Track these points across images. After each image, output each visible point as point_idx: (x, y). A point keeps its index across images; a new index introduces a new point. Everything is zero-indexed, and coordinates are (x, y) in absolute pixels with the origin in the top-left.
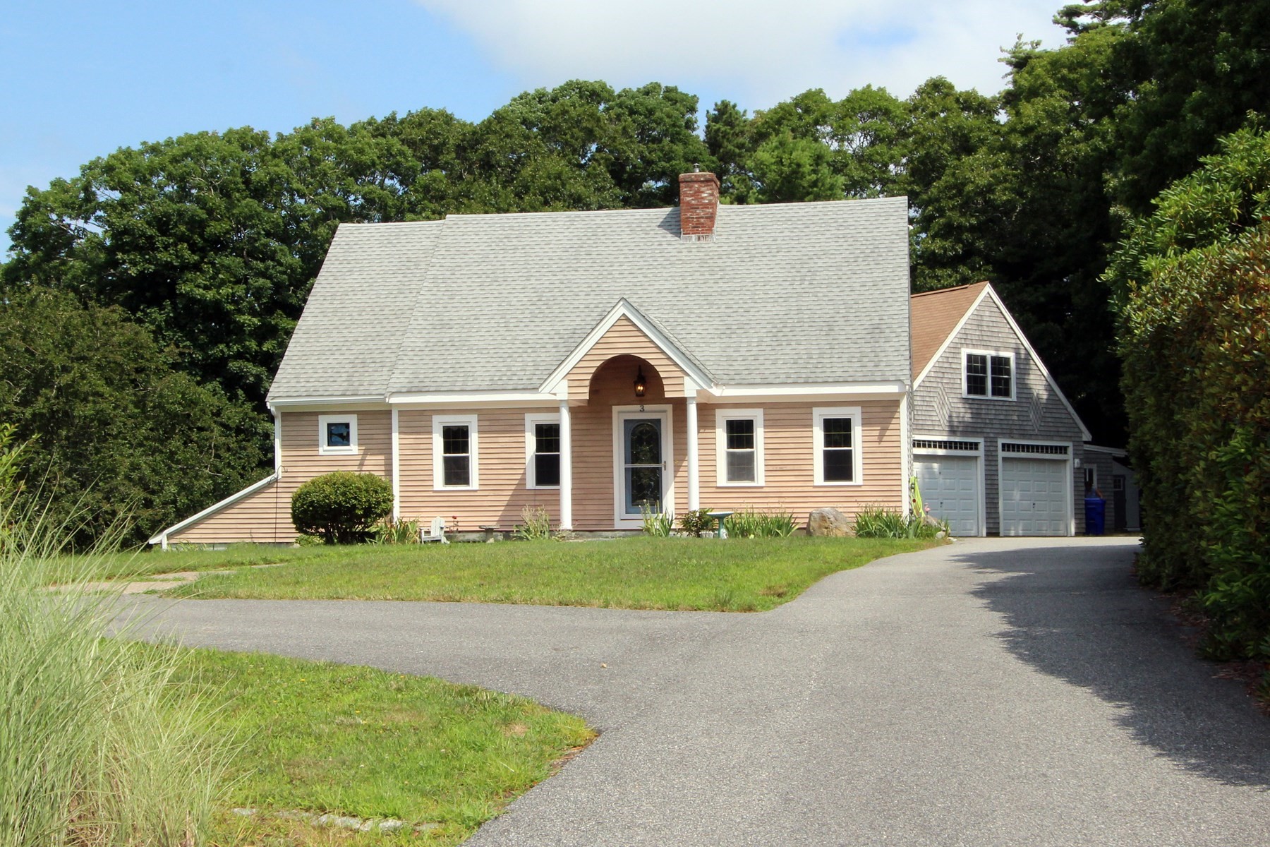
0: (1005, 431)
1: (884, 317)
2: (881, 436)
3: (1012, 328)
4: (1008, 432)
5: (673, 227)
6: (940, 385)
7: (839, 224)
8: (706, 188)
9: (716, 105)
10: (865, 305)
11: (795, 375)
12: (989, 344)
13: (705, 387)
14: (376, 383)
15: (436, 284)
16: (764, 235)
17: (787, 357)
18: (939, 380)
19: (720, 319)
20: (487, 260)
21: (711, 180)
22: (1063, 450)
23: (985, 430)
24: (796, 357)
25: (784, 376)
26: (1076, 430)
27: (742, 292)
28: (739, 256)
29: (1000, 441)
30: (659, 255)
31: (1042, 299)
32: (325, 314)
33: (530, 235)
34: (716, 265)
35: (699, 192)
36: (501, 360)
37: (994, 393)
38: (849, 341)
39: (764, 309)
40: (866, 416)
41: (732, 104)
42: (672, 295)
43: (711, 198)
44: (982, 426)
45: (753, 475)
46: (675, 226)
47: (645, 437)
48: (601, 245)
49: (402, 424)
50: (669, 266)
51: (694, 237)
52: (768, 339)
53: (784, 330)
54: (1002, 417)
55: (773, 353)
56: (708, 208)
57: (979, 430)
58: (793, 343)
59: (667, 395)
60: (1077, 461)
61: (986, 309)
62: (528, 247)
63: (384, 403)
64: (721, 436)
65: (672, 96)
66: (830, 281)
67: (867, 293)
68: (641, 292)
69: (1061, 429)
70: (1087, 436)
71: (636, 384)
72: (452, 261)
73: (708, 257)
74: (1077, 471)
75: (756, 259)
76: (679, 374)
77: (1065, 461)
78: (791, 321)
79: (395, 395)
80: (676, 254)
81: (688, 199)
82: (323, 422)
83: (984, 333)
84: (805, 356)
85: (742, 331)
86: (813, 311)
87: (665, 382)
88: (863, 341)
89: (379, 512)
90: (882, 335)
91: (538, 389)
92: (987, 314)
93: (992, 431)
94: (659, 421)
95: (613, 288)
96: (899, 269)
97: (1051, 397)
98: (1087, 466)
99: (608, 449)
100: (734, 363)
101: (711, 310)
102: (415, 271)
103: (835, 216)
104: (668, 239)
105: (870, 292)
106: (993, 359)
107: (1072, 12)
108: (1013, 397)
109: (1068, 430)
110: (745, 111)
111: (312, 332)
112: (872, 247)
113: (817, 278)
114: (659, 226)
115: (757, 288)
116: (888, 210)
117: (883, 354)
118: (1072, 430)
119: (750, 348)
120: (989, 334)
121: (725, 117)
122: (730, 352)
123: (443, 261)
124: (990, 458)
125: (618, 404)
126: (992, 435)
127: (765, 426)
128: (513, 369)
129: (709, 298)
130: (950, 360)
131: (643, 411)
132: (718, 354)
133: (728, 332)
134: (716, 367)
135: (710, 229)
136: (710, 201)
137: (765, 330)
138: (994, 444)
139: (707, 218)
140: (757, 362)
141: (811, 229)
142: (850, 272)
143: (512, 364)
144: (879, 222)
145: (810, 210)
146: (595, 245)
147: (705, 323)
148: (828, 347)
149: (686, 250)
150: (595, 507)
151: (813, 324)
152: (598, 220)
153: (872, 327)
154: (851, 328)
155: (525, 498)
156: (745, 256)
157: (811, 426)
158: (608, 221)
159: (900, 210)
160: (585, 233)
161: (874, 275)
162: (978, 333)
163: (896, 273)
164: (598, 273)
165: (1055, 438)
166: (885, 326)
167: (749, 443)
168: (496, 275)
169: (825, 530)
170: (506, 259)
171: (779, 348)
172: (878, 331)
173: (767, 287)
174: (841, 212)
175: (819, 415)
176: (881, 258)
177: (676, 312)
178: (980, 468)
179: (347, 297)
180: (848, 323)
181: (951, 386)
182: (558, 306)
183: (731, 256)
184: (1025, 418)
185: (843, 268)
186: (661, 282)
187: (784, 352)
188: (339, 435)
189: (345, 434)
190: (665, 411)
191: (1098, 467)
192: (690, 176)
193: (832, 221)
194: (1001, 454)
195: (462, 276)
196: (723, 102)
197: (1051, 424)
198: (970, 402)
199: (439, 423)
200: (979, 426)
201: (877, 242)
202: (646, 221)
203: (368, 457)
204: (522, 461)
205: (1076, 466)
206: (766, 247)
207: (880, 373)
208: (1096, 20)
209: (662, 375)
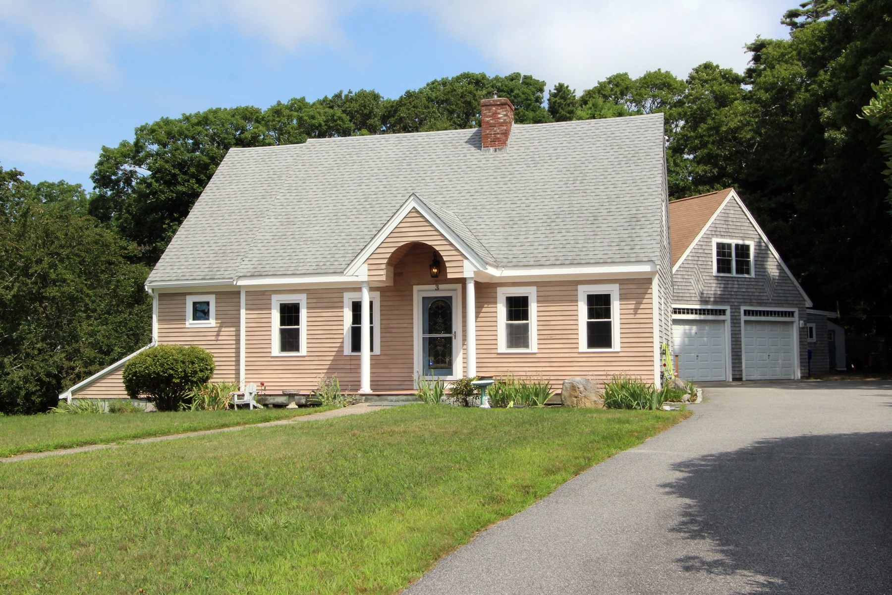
0: (746, 301)
1: (641, 208)
2: (636, 309)
3: (751, 223)
4: (749, 301)
5: (476, 142)
6: (696, 266)
7: (607, 136)
8: (501, 110)
9: (555, 86)
10: (625, 199)
11: (563, 258)
12: (733, 235)
13: (481, 269)
14: (230, 269)
15: (289, 191)
16: (547, 146)
17: (557, 242)
18: (695, 262)
19: (505, 213)
20: (331, 171)
21: (506, 104)
22: (791, 314)
23: (730, 300)
24: (565, 242)
25: (554, 258)
26: (801, 299)
27: (525, 191)
28: (525, 162)
29: (743, 308)
30: (464, 164)
31: (773, 205)
32: (204, 216)
33: (367, 152)
34: (507, 170)
35: (496, 113)
36: (328, 249)
37: (737, 272)
38: (610, 229)
39: (542, 204)
40: (623, 292)
41: (565, 85)
42: (470, 194)
43: (505, 118)
44: (729, 297)
45: (528, 343)
46: (478, 142)
47: (440, 312)
48: (420, 157)
49: (249, 302)
50: (470, 172)
51: (492, 149)
52: (544, 228)
53: (557, 220)
54: (744, 290)
55: (546, 239)
56: (503, 126)
57: (726, 300)
58: (563, 231)
59: (449, 276)
60: (801, 322)
61: (731, 208)
62: (364, 161)
63: (232, 286)
64: (502, 310)
65: (528, 81)
66: (597, 180)
67: (628, 189)
68: (446, 193)
69: (789, 299)
70: (809, 303)
71: (431, 267)
72: (306, 173)
73: (501, 164)
74: (801, 330)
75: (539, 165)
76: (460, 258)
77: (792, 322)
78: (563, 213)
79: (242, 278)
80: (477, 163)
81: (487, 119)
82: (190, 301)
83: (729, 227)
84: (573, 242)
85: (522, 222)
86: (581, 205)
87: (447, 265)
88: (622, 228)
89: (195, 380)
90: (639, 223)
91: (343, 272)
92: (732, 212)
93: (737, 300)
94: (451, 298)
95: (424, 190)
96: (655, 169)
97: (782, 275)
98: (809, 325)
99: (409, 321)
100: (514, 249)
101: (500, 206)
102: (278, 181)
103: (605, 130)
104: (472, 151)
105: (630, 188)
106: (737, 246)
107: (793, 14)
108: (753, 274)
109: (794, 299)
110: (574, 90)
111: (192, 229)
112: (633, 152)
113: (587, 178)
114: (466, 142)
115: (538, 187)
116: (647, 123)
117: (638, 239)
118: (798, 299)
119: (527, 236)
120: (733, 227)
121: (560, 93)
122: (511, 239)
123: (299, 173)
124: (735, 321)
125: (418, 284)
126: (736, 304)
127: (538, 302)
128: (336, 256)
129: (499, 196)
130: (704, 247)
131: (438, 289)
132: (501, 241)
133: (511, 223)
134: (498, 252)
135: (505, 143)
136: (505, 120)
137: (541, 221)
138: (738, 311)
139: (502, 134)
140: (532, 248)
141: (584, 141)
142: (614, 173)
143: (336, 252)
144: (640, 133)
145: (585, 126)
146: (415, 158)
147: (493, 216)
148: (592, 233)
149: (484, 160)
150: (398, 370)
151: (581, 215)
152: (420, 139)
153: (630, 216)
154: (612, 217)
155: (342, 362)
156: (530, 163)
157: (577, 301)
158: (428, 140)
159: (657, 123)
160: (409, 149)
161: (634, 174)
162: (725, 226)
163: (652, 173)
164: (414, 179)
165: (784, 305)
166: (641, 216)
167: (525, 316)
168: (336, 182)
169: (575, 399)
170: (346, 170)
171: (552, 235)
172: (635, 220)
173: (546, 187)
174: (610, 127)
175: (583, 292)
176: (640, 161)
177: (471, 208)
178: (727, 329)
179: (223, 203)
180: (611, 214)
181: (704, 267)
182: (379, 206)
183: (519, 163)
184: (762, 291)
185: (609, 170)
186: (462, 185)
187: (555, 238)
188: (201, 312)
189: (206, 311)
190: (455, 290)
191: (816, 325)
192: (489, 101)
193: (603, 133)
194: (743, 318)
195: (311, 184)
196: (559, 84)
197: (781, 295)
198: (720, 279)
199: (276, 301)
200: (726, 297)
201: (638, 149)
202: (457, 138)
203: (223, 329)
204: (341, 332)
205: (801, 326)
206: (547, 155)
207: (634, 255)
208: (809, 20)
209: (445, 259)
